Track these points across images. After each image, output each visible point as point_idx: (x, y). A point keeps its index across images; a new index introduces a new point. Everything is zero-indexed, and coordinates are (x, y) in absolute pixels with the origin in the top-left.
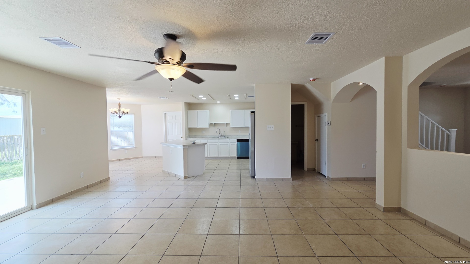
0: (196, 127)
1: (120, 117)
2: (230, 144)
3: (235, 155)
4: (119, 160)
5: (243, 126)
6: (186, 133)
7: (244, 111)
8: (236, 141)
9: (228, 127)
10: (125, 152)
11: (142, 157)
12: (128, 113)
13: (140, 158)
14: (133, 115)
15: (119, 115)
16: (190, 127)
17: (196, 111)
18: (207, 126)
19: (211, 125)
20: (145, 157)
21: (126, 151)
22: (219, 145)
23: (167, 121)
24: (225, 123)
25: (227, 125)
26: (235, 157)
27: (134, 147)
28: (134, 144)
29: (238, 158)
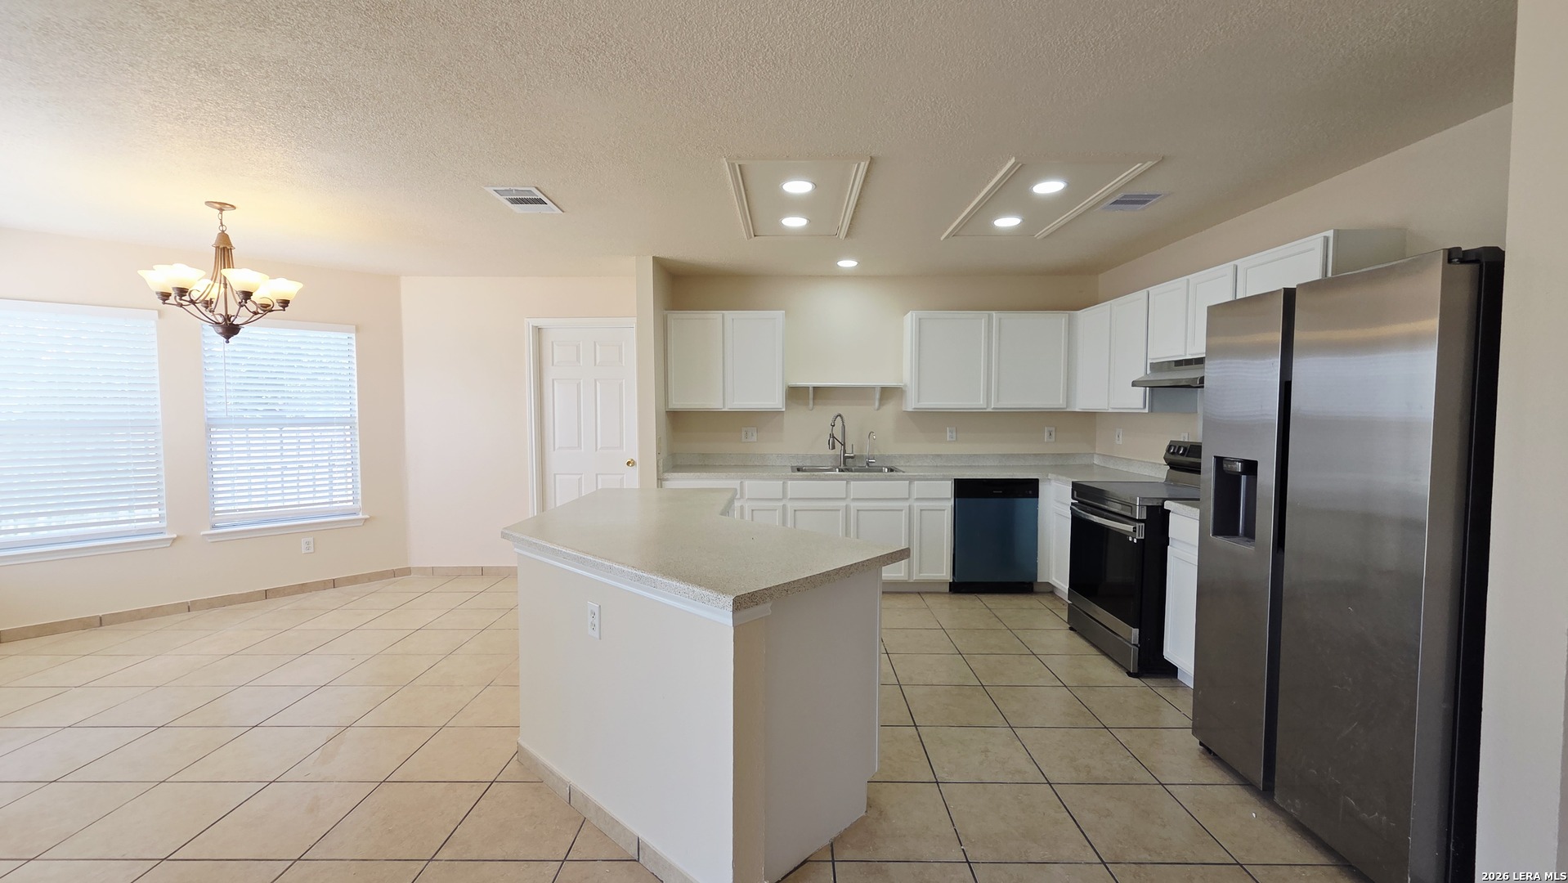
0: (715, 404)
1: (230, 329)
2: (917, 505)
3: (945, 574)
4: (267, 594)
5: (979, 403)
6: (659, 440)
7: (990, 318)
8: (948, 489)
9: (890, 408)
10: (304, 546)
11: (407, 571)
12: (285, 303)
13: (394, 574)
14: (353, 336)
15: (220, 320)
16: (677, 404)
17: (716, 315)
18: (775, 400)
19: (795, 394)
20: (423, 571)
21: (311, 539)
22: (853, 513)
23: (550, 374)
24: (873, 388)
25: (881, 399)
26: (941, 583)
27: (361, 516)
28: (360, 497)
29: (958, 587)
